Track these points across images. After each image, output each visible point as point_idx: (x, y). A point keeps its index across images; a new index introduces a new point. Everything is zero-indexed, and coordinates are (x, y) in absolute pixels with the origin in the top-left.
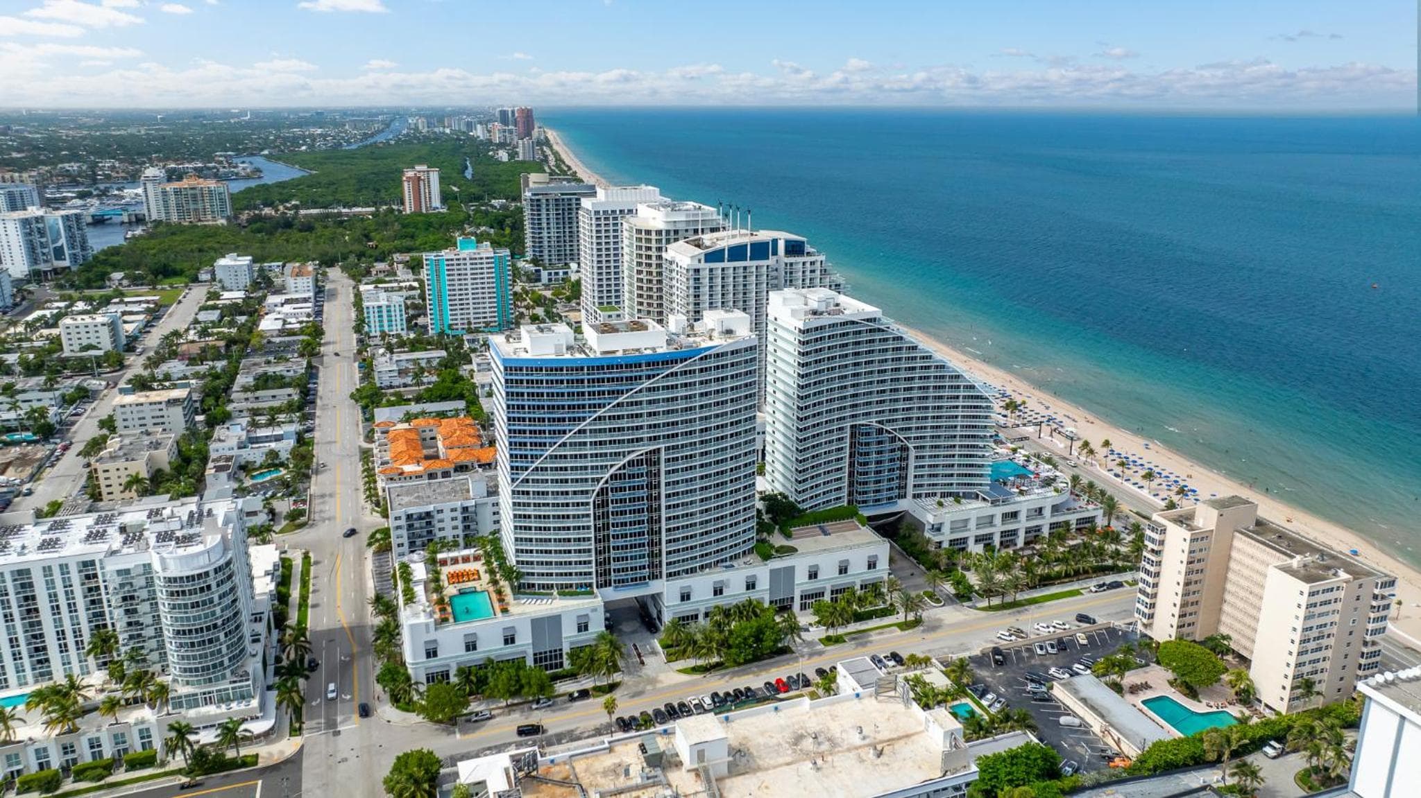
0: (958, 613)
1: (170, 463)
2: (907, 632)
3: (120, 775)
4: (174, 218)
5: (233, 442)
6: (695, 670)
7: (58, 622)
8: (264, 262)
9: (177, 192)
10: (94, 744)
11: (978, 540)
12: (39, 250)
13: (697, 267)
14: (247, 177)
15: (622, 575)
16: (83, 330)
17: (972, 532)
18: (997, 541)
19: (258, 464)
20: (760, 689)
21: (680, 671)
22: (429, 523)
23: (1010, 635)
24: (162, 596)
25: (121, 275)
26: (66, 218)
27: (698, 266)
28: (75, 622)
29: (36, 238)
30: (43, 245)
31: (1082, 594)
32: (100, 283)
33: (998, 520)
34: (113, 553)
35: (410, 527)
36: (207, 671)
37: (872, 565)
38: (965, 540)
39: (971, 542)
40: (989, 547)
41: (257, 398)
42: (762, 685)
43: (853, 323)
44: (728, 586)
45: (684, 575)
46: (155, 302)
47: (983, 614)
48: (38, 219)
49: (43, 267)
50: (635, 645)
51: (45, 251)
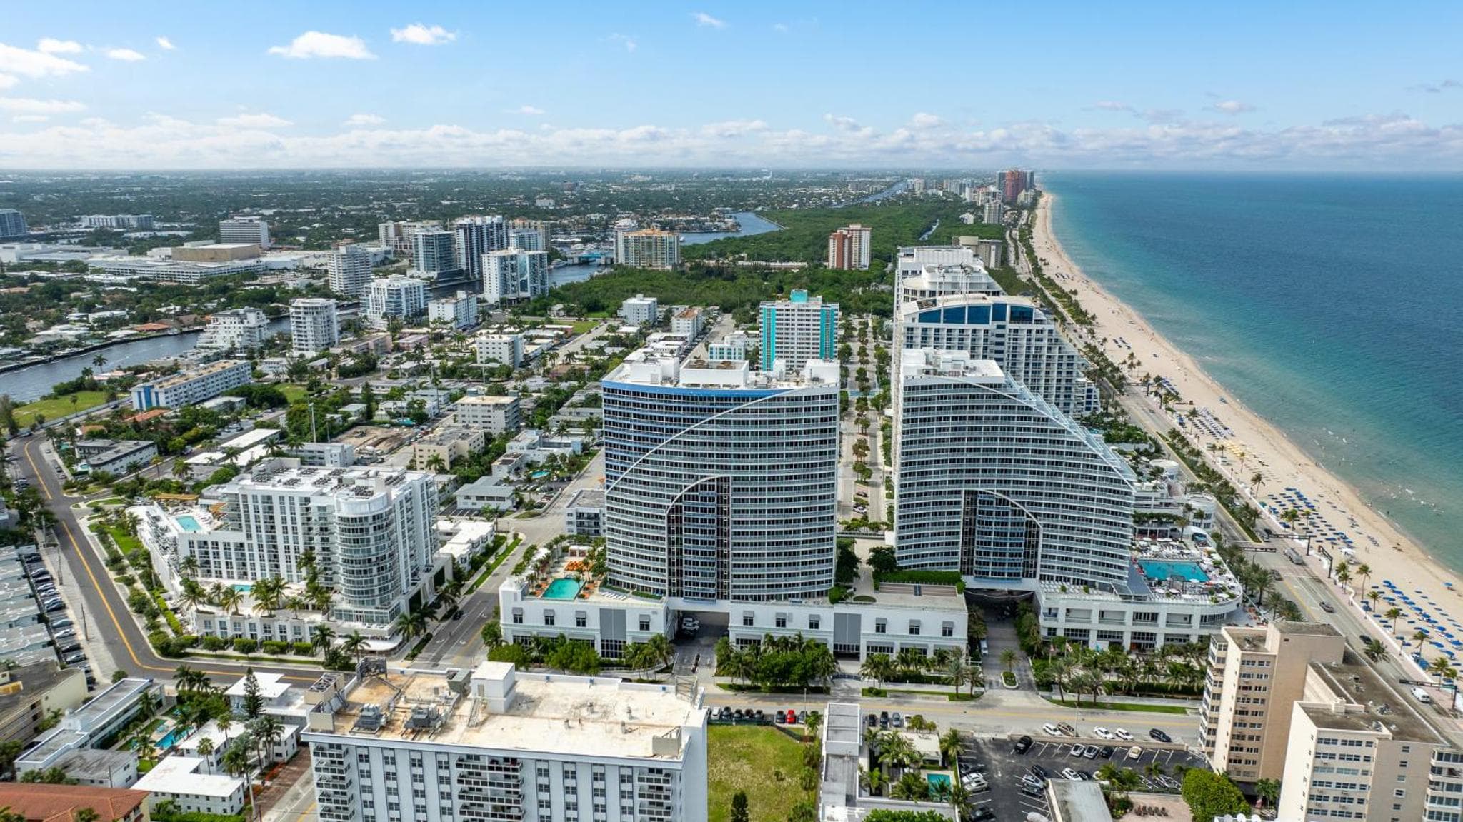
0: (1026, 700)
1: (469, 452)
2: (954, 703)
3: (290, 656)
4: (632, 263)
5: (525, 444)
6: (731, 687)
7: (286, 540)
8: (674, 304)
9: (637, 240)
10: (283, 630)
11: (1102, 635)
12: (510, 283)
13: (910, 326)
14: (727, 230)
15: (692, 589)
16: (491, 346)
17: (1094, 625)
18: (1127, 642)
19: (541, 464)
20: (772, 716)
21: (719, 685)
22: (597, 524)
23: (1055, 730)
24: (336, 529)
25: (561, 306)
26: (533, 257)
27: (912, 325)
28: (296, 542)
29: (509, 272)
30: (513, 278)
31: (1185, 713)
32: (543, 312)
33: (1129, 618)
34: (323, 494)
35: (581, 524)
36: (361, 595)
37: (947, 632)
38: (1085, 633)
39: (1093, 637)
40: (1116, 646)
41: (578, 413)
42: (774, 712)
43: (971, 386)
44: (791, 621)
45: (750, 600)
46: (566, 331)
47: (1051, 705)
48: (512, 257)
49: (511, 296)
50: (698, 656)
51: (515, 283)
